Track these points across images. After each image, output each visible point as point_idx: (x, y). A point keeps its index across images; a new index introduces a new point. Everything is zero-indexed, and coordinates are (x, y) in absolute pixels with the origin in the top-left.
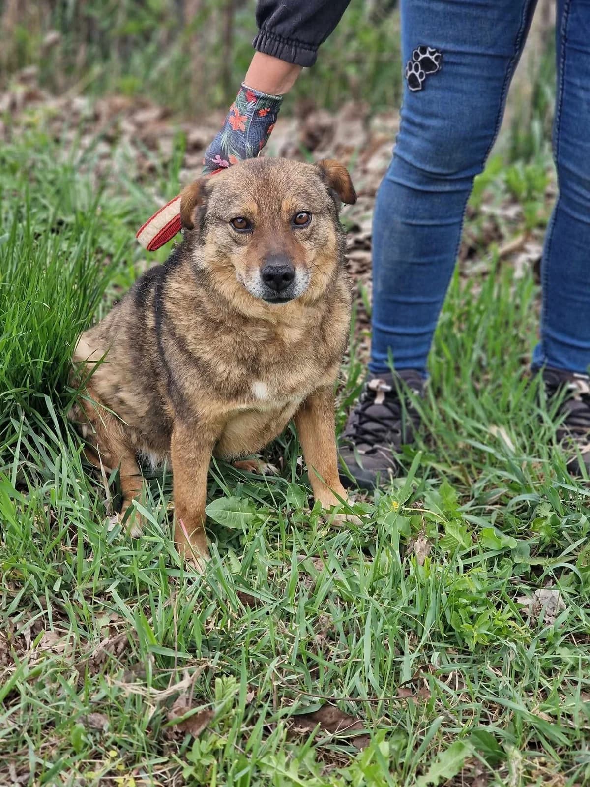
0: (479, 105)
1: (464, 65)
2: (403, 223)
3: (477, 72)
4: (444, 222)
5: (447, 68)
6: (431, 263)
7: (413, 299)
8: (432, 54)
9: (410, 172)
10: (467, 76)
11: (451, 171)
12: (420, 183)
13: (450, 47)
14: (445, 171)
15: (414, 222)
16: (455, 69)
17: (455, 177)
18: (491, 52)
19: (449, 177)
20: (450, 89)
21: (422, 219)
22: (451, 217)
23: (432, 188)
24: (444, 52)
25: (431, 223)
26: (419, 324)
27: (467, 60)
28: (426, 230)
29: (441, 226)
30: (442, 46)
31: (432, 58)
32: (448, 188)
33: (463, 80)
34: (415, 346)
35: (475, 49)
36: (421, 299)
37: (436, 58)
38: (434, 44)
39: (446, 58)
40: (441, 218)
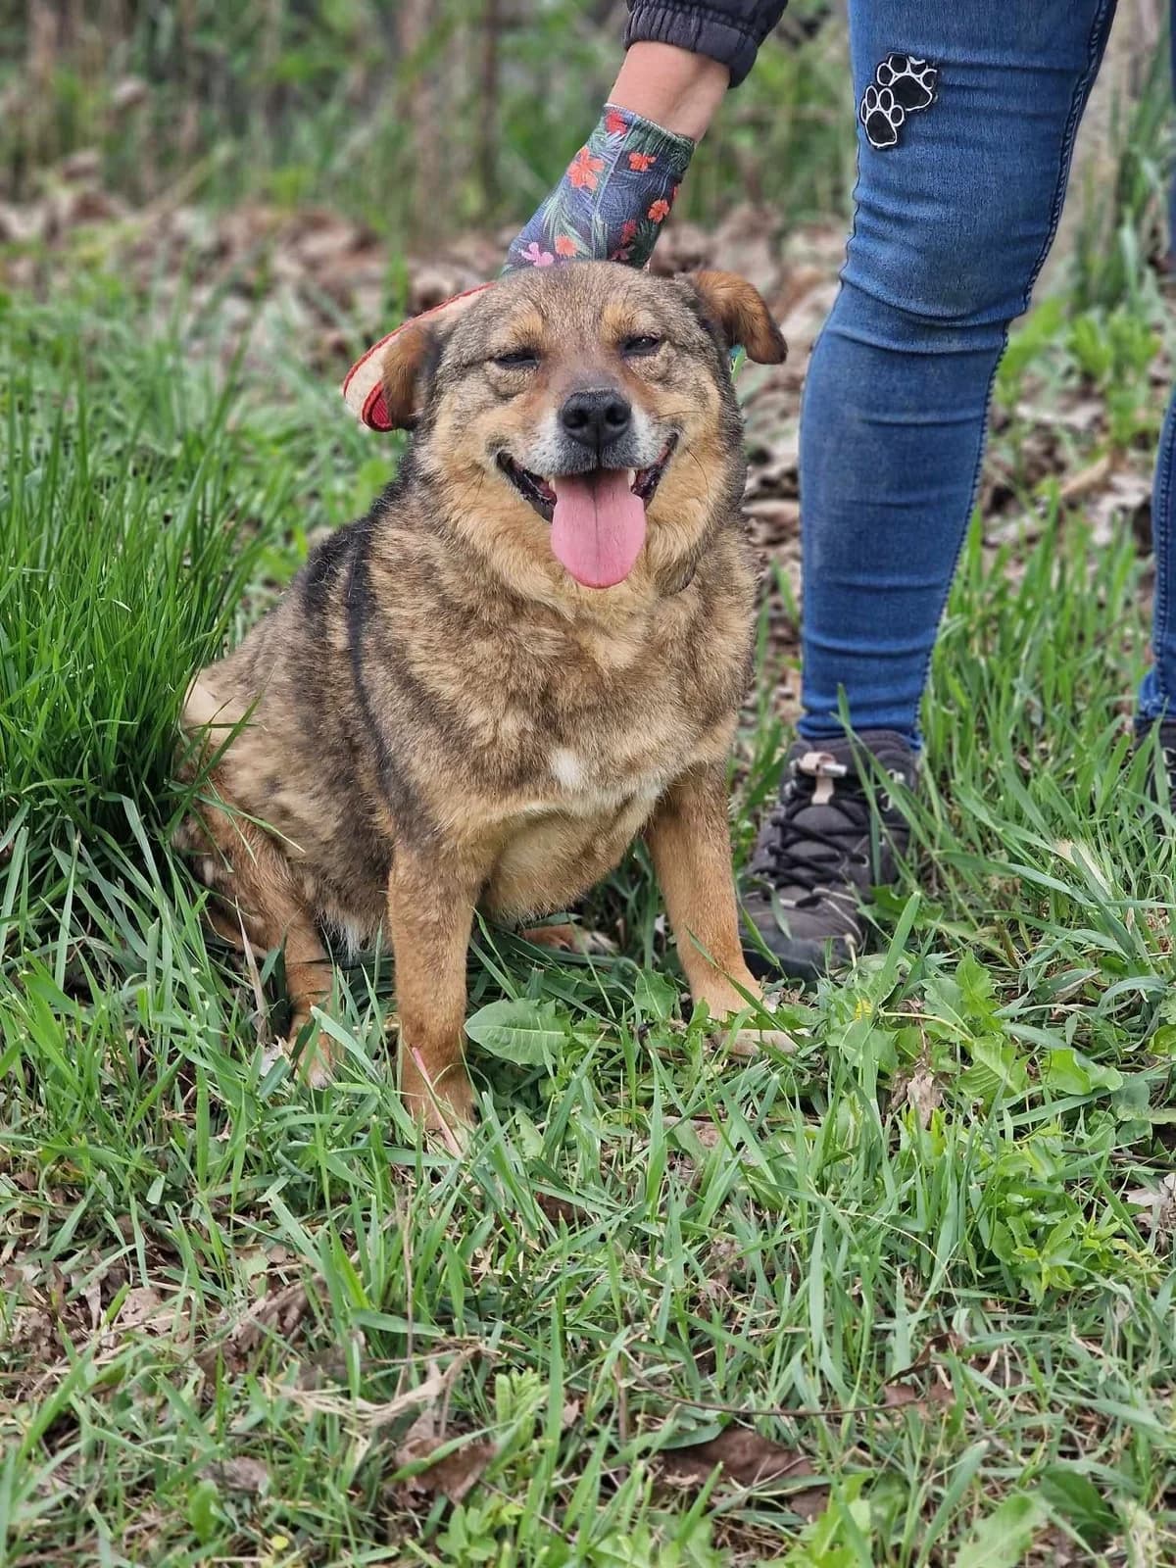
0: (1019, 171)
1: (986, 91)
2: (864, 421)
3: (1014, 105)
4: (949, 417)
5: (951, 99)
6: (921, 505)
7: (889, 581)
8: (917, 69)
9: (876, 314)
10: (990, 114)
11: (961, 312)
12: (896, 336)
13: (956, 54)
14: (948, 312)
15: (887, 418)
16: (965, 100)
17: (971, 323)
18: (1038, 63)
19: (958, 324)
20: (957, 140)
21: (904, 410)
22: (962, 406)
23: (921, 346)
24: (942, 65)
25: (923, 419)
26: (899, 634)
27: (992, 80)
28: (911, 436)
29: (943, 425)
30: (939, 53)
31: (919, 78)
32: (956, 345)
33: (983, 121)
34: (894, 678)
35: (1010, 58)
36: (904, 580)
37: (927, 79)
38: (921, 49)
39: (948, 77)
40: (941, 408)
